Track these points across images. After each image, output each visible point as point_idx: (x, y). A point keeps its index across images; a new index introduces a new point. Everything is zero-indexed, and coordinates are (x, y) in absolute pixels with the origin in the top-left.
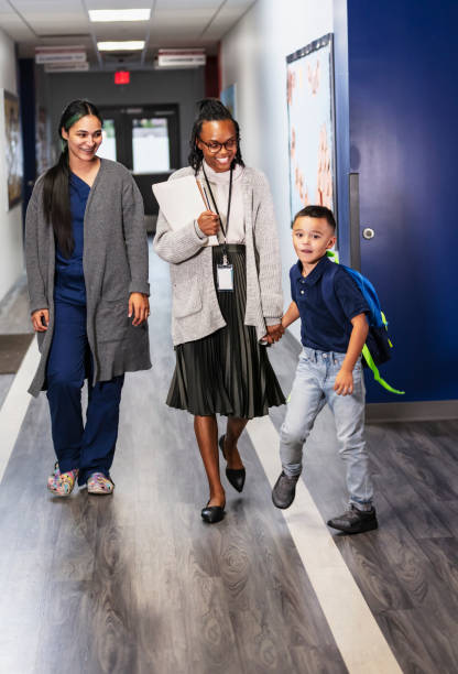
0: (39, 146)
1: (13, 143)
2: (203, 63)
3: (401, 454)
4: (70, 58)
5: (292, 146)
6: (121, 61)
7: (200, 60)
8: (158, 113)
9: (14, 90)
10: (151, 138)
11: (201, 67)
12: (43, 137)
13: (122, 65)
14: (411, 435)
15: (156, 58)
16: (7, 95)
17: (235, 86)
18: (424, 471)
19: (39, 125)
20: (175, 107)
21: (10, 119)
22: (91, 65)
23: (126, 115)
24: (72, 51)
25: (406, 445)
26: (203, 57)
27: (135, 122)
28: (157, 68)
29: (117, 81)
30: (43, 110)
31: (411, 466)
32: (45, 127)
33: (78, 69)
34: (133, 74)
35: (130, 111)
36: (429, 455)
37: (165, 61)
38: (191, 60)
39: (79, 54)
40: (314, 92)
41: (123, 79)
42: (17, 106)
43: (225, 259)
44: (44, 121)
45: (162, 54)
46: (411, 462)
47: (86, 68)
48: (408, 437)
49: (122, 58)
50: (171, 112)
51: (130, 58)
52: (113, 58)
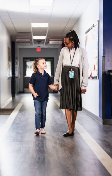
0: (15, 66)
4: (25, 40)
7: (61, 42)
8: (48, 60)
11: (61, 44)
12: (17, 64)
13: (39, 45)
15: (49, 42)
20: (53, 58)
21: (9, 60)
24: (26, 38)
29: (37, 51)
30: (17, 57)
37: (51, 42)
38: (58, 42)
39: (28, 39)
40: (93, 38)
41: (39, 50)
43: (72, 69)
44: (17, 60)
45: (50, 40)
47: (29, 44)
49: (39, 42)
50: (52, 60)
51: (41, 42)
52: (37, 42)
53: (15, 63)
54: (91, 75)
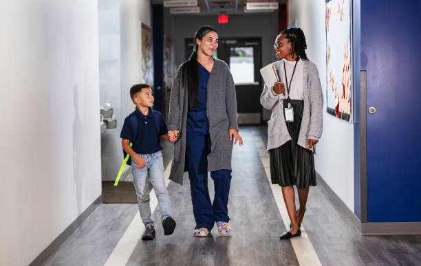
0: (165, 63)
1: (147, 59)
2: (277, 8)
3: (388, 253)
4: (187, 3)
5: (328, 57)
6: (222, 7)
7: (275, 6)
8: (247, 44)
9: (148, 24)
10: (244, 63)
11: (275, 10)
12: (169, 58)
13: (223, 10)
14: (397, 242)
15: (245, 5)
16: (143, 26)
17: (296, 22)
18: (402, 262)
19: (166, 50)
20: (259, 39)
22: (201, 10)
23: (225, 45)
25: (393, 248)
26: (277, 4)
27: (232, 49)
28: (246, 11)
29: (220, 22)
30: (169, 40)
31: (394, 259)
32: (170, 51)
33: (193, 11)
34: (231, 17)
35: (228, 42)
36: (407, 253)
37: (250, 6)
38: (269, 6)
39: (193, 1)
40: (341, 20)
41: (224, 20)
42: (150, 35)
43: (289, 105)
44: (169, 47)
45: (248, 1)
46: (394, 257)
47: (198, 11)
48: (395, 243)
49: (222, 5)
50: (256, 43)
51: (227, 4)
52: (216, 5)
53: (164, 57)
54: (337, 107)
